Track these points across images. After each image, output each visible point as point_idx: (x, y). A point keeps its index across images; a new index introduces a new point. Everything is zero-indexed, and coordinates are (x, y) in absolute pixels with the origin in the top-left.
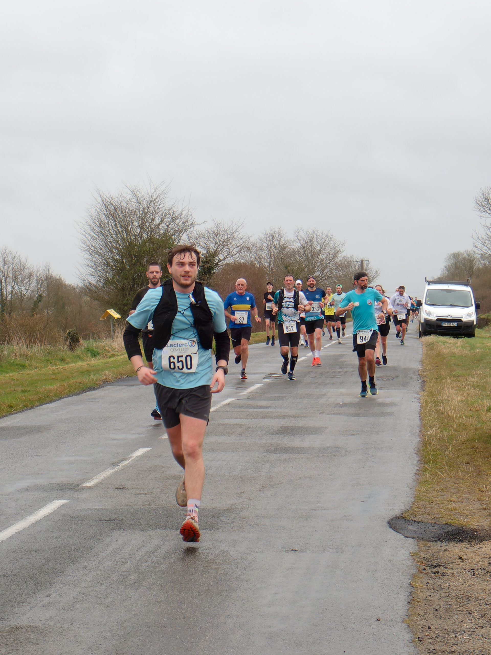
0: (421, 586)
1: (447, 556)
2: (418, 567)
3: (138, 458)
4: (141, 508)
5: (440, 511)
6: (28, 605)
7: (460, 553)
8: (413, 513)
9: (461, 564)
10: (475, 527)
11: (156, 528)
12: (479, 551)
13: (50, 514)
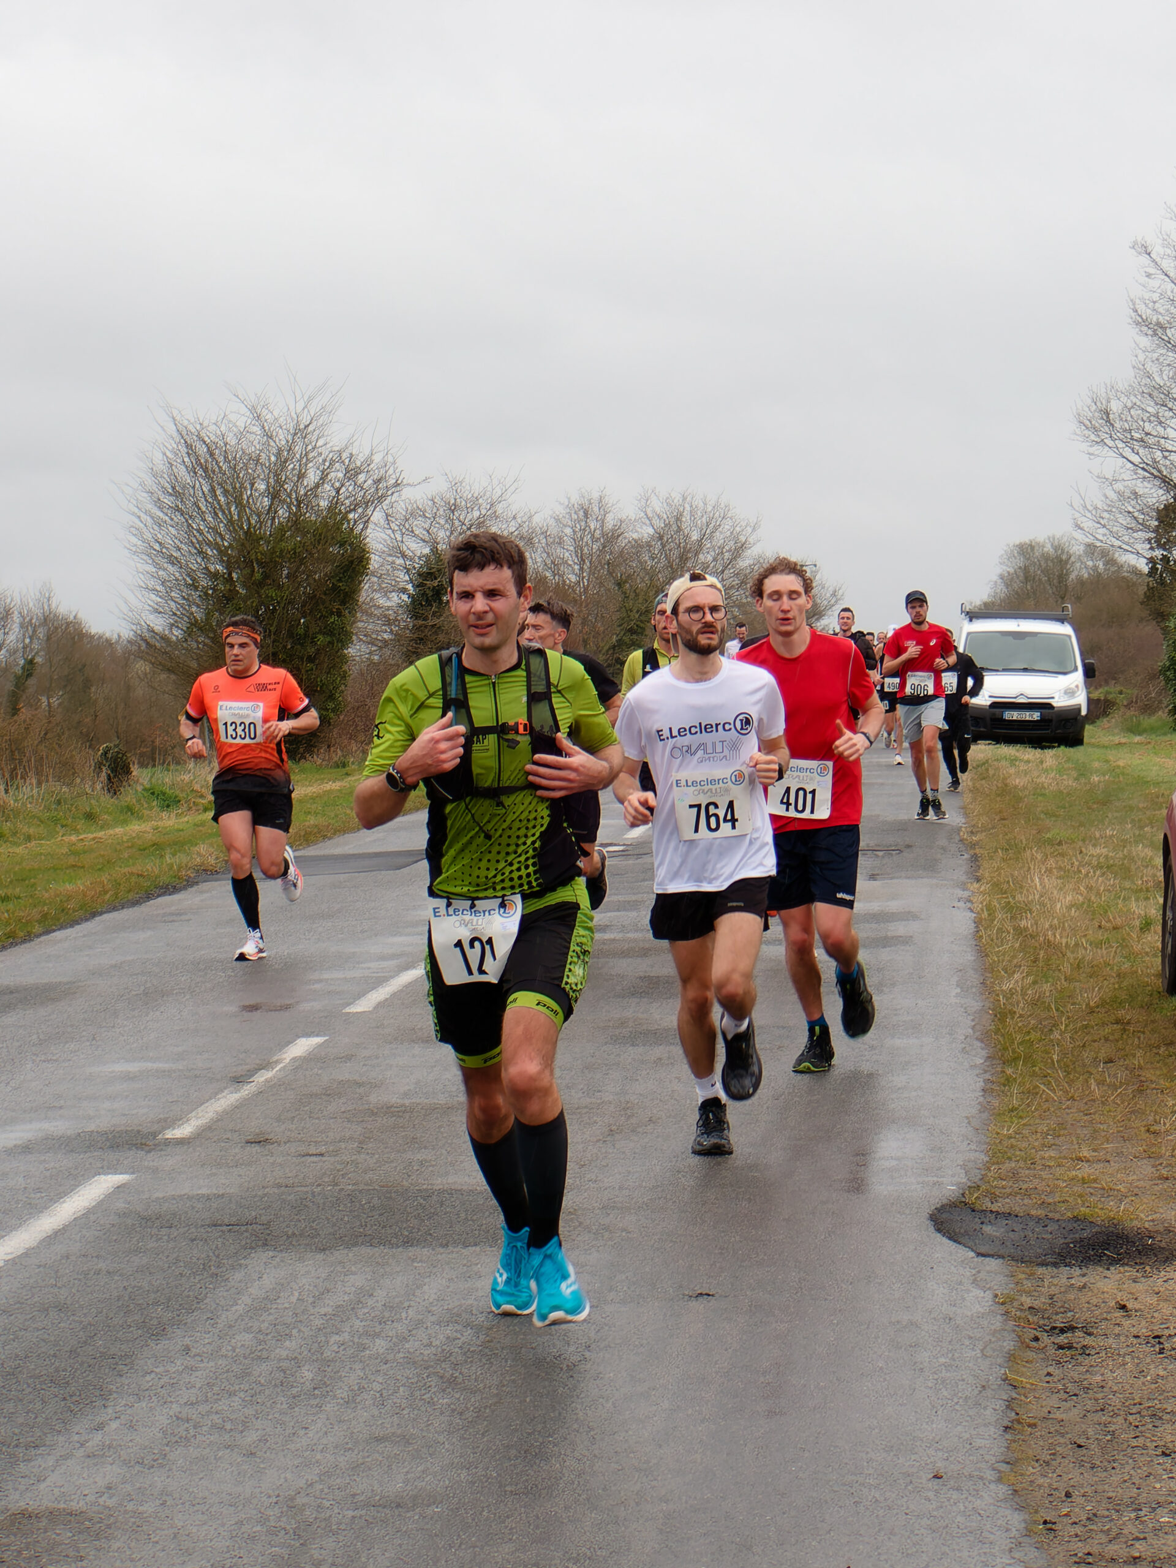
0: (1033, 1384)
1: (1088, 1303)
2: (1021, 1333)
3: (297, 1064)
4: (313, 1193)
5: (1057, 1186)
6: (49, 1454)
7: (1120, 1294)
8: (987, 1191)
9: (1126, 1323)
10: (1147, 1225)
11: (355, 1244)
12: (1167, 1289)
13: (89, 1212)
